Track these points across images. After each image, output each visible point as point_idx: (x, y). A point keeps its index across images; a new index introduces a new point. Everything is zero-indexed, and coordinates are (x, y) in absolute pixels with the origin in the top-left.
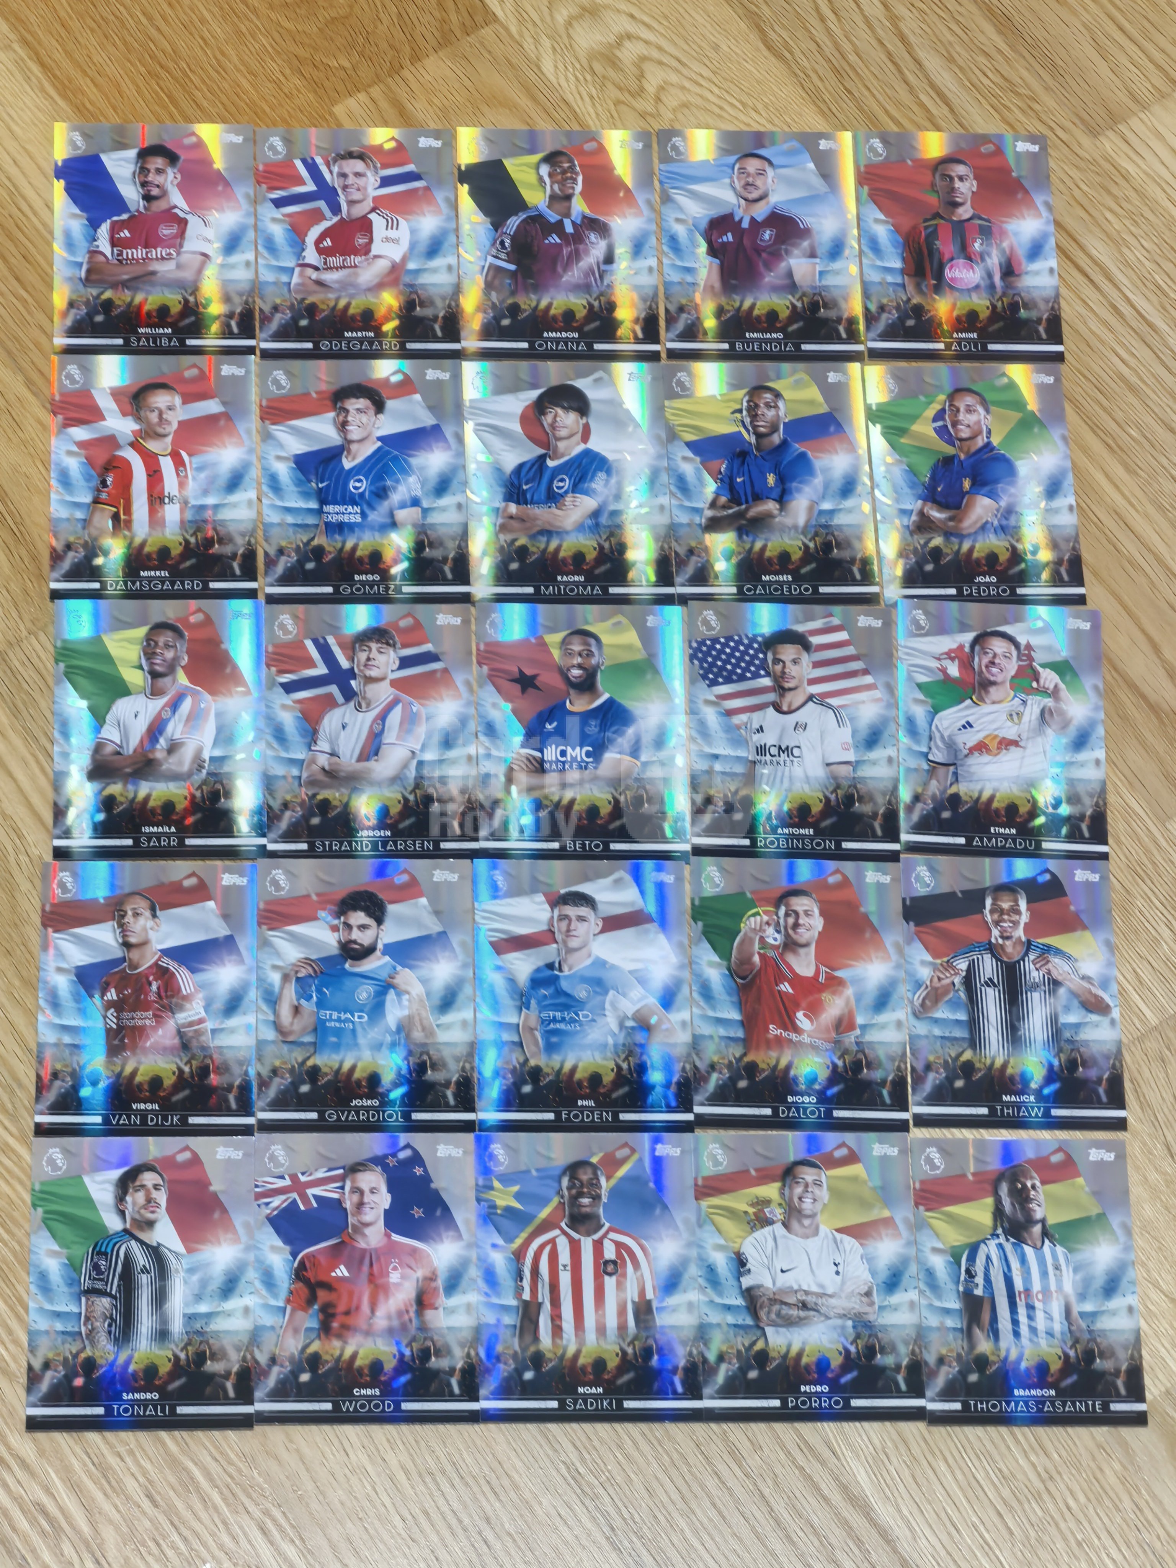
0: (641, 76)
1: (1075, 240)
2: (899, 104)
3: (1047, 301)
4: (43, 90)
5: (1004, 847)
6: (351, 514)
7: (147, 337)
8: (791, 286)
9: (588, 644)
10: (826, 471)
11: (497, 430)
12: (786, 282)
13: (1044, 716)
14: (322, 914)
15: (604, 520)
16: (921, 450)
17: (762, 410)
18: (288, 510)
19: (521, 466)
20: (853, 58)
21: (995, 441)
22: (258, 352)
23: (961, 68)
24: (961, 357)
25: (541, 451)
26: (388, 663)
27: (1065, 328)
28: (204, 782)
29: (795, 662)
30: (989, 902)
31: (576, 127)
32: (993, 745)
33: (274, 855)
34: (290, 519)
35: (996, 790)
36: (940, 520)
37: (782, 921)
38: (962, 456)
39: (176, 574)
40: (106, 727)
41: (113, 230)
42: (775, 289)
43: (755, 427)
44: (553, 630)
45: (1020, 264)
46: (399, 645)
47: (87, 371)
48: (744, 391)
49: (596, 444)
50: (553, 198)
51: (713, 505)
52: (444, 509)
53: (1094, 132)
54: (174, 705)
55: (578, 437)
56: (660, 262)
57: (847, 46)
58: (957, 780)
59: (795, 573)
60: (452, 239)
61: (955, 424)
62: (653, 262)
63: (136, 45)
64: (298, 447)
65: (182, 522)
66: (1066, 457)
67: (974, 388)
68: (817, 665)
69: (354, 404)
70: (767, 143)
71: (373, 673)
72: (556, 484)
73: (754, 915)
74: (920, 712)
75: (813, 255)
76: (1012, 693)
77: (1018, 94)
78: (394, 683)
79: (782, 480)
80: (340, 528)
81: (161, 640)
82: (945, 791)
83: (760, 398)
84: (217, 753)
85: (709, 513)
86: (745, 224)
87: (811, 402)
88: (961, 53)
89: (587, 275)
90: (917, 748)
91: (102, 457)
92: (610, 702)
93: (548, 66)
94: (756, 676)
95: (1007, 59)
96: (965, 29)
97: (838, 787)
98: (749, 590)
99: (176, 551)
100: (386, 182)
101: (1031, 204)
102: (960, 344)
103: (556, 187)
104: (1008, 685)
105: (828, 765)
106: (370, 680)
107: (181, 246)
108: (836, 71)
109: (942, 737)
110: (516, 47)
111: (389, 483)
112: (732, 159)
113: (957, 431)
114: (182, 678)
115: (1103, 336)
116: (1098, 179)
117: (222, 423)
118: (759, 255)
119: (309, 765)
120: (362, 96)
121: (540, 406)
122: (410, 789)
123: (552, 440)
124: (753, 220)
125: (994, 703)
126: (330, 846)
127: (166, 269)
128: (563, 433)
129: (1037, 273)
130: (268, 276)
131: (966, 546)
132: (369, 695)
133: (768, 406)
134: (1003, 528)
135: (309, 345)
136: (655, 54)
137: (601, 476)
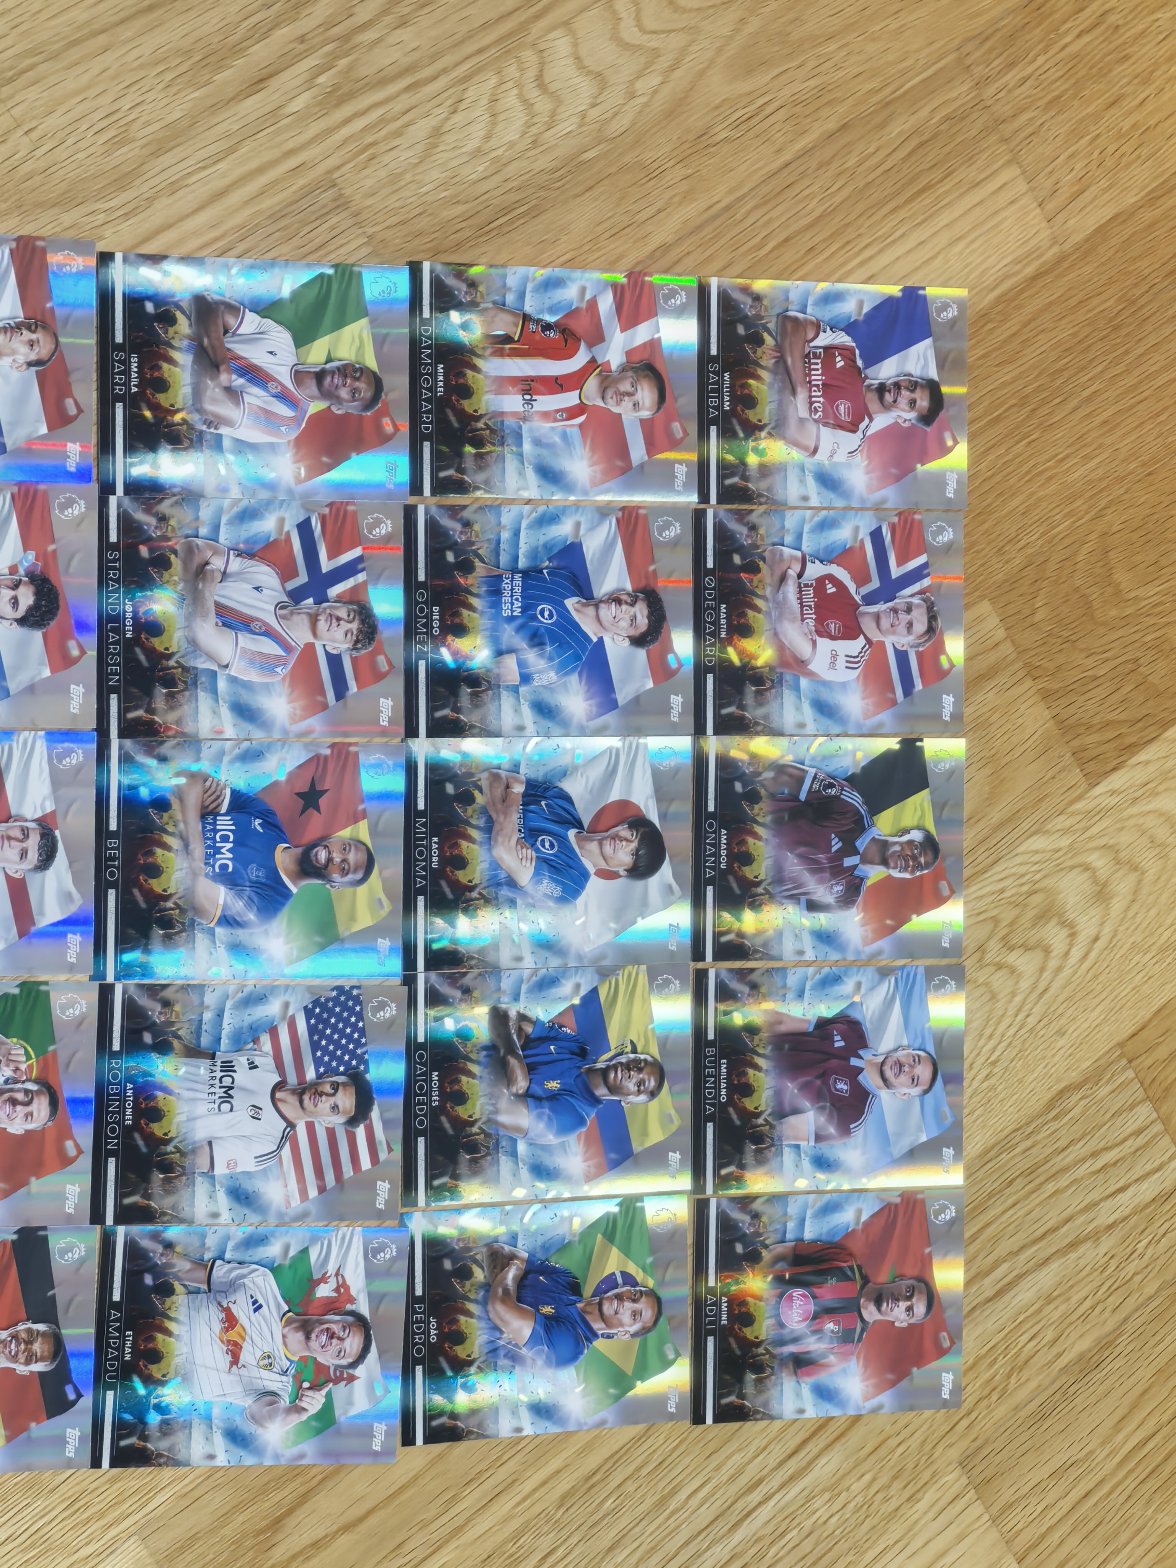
0: (1027, 948)
1: (837, 1439)
2: (996, 1239)
3: (766, 1405)
4: (1006, 277)
5: (109, 1345)
6: (511, 605)
7: (720, 383)
8: (781, 1113)
9: (356, 871)
10: (563, 1147)
11: (611, 774)
12: (787, 1107)
13: (269, 1396)
14: (31, 556)
15: (505, 892)
16: (588, 1260)
17: (636, 1076)
18: (517, 534)
19: (568, 799)
20: (1050, 1187)
21: (599, 1344)
22: (702, 506)
23: (1039, 1311)
24: (699, 1305)
25: (586, 823)
26: (334, 641)
27: (734, 1426)
28: (191, 427)
29: (335, 1108)
30: (41, 1327)
31: (966, 873)
32: (233, 1335)
33: (103, 504)
34: (505, 535)
35: (178, 1338)
36: (505, 1278)
37: (19, 1086)
38: (580, 1305)
39: (441, 404)
40: (257, 318)
41: (842, 349)
42: (778, 1094)
43: (615, 1067)
44: (373, 831)
45: (809, 1375)
46: (355, 654)
47: (680, 312)
48: (658, 1057)
49: (594, 884)
50: (884, 845)
51: (522, 1017)
52: (517, 711)
53: (964, 1463)
54: (284, 396)
55: (603, 865)
56: (809, 964)
57: (1064, 1181)
58: (190, 1293)
59: (441, 1109)
60: (836, 730)
61: (620, 1298)
62: (810, 955)
63: (1058, 382)
64: (592, 546)
65: (502, 414)
66: (579, 1424)
67: (662, 1319)
68: (331, 1133)
69: (641, 612)
70: (950, 1087)
71: (322, 625)
72: (547, 838)
73: (27, 1053)
74: (273, 1250)
75: (819, 1138)
76: (296, 1359)
77: (1009, 1376)
78: (310, 648)
79: (553, 1097)
80: (495, 592)
81: (361, 385)
82: (179, 1279)
83: (649, 1074)
84: (226, 443)
85: (513, 1014)
86: (854, 1062)
87: (645, 1133)
88: (1055, 1313)
89: (793, 880)
90: (230, 1245)
91: (579, 326)
92: (286, 894)
93: (1037, 843)
94: (318, 1062)
95: (1050, 1363)
96: (1085, 1317)
97: (183, 1154)
98: (421, 1056)
99: (468, 405)
100: (902, 657)
101: (881, 1388)
102: (714, 1304)
103: (897, 848)
104: (307, 1354)
105: (210, 1143)
106: (314, 620)
107: (826, 424)
108: (1032, 1170)
109: (244, 1276)
110: (1061, 807)
111: (548, 648)
112: (931, 1049)
113: (610, 1299)
114: (316, 407)
115: (724, 1469)
116: (911, 1466)
117: (619, 463)
118: (818, 1077)
119: (211, 547)
120: (1001, 634)
121: (640, 823)
122: (182, 661)
123: (598, 836)
124: (860, 1070)
125: (284, 1336)
126: (114, 568)
127: (799, 406)
128: (608, 848)
129: (798, 1395)
130: (791, 520)
131: (472, 1307)
132: (296, 618)
133: (640, 1083)
134: (494, 1351)
135: (710, 564)
136: (1053, 964)
137: (558, 891)
